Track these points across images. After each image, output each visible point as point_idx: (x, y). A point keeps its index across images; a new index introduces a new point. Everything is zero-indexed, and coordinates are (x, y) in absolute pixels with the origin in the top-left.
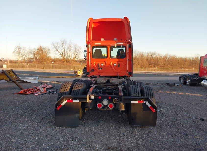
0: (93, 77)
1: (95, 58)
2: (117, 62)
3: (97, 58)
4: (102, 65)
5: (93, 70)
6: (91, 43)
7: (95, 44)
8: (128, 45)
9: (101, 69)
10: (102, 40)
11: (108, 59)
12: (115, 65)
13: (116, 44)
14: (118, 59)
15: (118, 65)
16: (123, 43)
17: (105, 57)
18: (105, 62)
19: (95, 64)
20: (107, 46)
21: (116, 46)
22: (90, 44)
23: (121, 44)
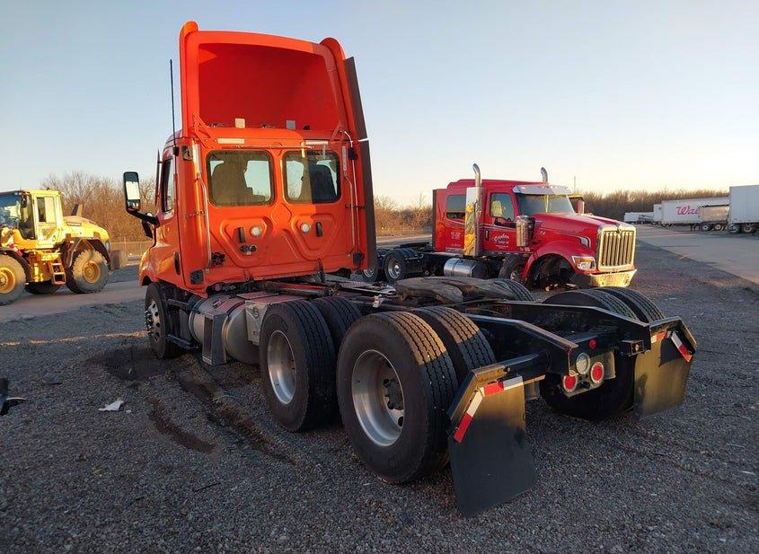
0: (218, 288)
1: (222, 205)
2: (313, 216)
3: (232, 205)
4: (256, 231)
5: (218, 259)
6: (202, 137)
7: (222, 141)
8: (344, 149)
9: (254, 249)
10: (240, 123)
11: (277, 204)
12: (305, 228)
13: (302, 144)
14: (314, 206)
15: (317, 231)
16: (327, 143)
17: (259, 201)
18: (267, 220)
19: (225, 230)
20: (271, 151)
21: (303, 151)
22: (198, 142)
23: (321, 146)
